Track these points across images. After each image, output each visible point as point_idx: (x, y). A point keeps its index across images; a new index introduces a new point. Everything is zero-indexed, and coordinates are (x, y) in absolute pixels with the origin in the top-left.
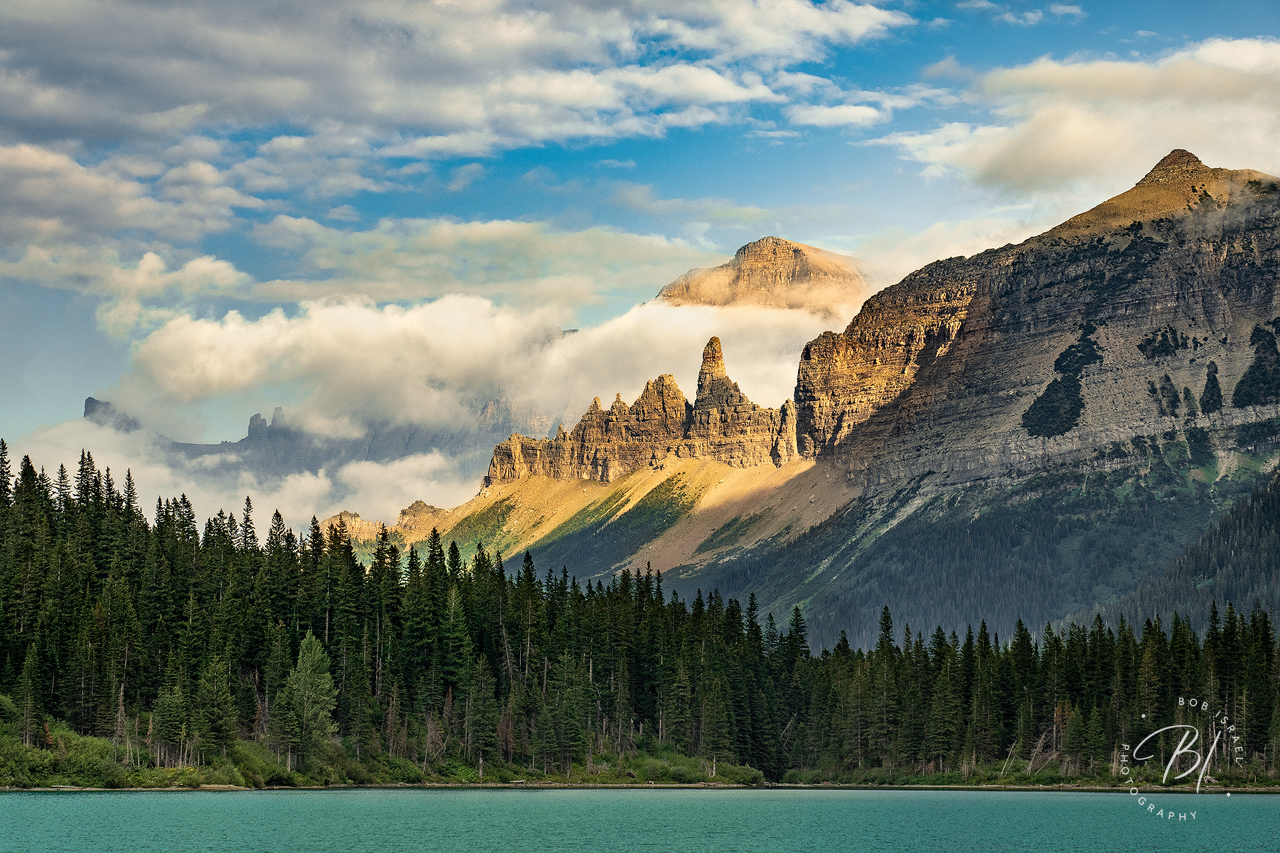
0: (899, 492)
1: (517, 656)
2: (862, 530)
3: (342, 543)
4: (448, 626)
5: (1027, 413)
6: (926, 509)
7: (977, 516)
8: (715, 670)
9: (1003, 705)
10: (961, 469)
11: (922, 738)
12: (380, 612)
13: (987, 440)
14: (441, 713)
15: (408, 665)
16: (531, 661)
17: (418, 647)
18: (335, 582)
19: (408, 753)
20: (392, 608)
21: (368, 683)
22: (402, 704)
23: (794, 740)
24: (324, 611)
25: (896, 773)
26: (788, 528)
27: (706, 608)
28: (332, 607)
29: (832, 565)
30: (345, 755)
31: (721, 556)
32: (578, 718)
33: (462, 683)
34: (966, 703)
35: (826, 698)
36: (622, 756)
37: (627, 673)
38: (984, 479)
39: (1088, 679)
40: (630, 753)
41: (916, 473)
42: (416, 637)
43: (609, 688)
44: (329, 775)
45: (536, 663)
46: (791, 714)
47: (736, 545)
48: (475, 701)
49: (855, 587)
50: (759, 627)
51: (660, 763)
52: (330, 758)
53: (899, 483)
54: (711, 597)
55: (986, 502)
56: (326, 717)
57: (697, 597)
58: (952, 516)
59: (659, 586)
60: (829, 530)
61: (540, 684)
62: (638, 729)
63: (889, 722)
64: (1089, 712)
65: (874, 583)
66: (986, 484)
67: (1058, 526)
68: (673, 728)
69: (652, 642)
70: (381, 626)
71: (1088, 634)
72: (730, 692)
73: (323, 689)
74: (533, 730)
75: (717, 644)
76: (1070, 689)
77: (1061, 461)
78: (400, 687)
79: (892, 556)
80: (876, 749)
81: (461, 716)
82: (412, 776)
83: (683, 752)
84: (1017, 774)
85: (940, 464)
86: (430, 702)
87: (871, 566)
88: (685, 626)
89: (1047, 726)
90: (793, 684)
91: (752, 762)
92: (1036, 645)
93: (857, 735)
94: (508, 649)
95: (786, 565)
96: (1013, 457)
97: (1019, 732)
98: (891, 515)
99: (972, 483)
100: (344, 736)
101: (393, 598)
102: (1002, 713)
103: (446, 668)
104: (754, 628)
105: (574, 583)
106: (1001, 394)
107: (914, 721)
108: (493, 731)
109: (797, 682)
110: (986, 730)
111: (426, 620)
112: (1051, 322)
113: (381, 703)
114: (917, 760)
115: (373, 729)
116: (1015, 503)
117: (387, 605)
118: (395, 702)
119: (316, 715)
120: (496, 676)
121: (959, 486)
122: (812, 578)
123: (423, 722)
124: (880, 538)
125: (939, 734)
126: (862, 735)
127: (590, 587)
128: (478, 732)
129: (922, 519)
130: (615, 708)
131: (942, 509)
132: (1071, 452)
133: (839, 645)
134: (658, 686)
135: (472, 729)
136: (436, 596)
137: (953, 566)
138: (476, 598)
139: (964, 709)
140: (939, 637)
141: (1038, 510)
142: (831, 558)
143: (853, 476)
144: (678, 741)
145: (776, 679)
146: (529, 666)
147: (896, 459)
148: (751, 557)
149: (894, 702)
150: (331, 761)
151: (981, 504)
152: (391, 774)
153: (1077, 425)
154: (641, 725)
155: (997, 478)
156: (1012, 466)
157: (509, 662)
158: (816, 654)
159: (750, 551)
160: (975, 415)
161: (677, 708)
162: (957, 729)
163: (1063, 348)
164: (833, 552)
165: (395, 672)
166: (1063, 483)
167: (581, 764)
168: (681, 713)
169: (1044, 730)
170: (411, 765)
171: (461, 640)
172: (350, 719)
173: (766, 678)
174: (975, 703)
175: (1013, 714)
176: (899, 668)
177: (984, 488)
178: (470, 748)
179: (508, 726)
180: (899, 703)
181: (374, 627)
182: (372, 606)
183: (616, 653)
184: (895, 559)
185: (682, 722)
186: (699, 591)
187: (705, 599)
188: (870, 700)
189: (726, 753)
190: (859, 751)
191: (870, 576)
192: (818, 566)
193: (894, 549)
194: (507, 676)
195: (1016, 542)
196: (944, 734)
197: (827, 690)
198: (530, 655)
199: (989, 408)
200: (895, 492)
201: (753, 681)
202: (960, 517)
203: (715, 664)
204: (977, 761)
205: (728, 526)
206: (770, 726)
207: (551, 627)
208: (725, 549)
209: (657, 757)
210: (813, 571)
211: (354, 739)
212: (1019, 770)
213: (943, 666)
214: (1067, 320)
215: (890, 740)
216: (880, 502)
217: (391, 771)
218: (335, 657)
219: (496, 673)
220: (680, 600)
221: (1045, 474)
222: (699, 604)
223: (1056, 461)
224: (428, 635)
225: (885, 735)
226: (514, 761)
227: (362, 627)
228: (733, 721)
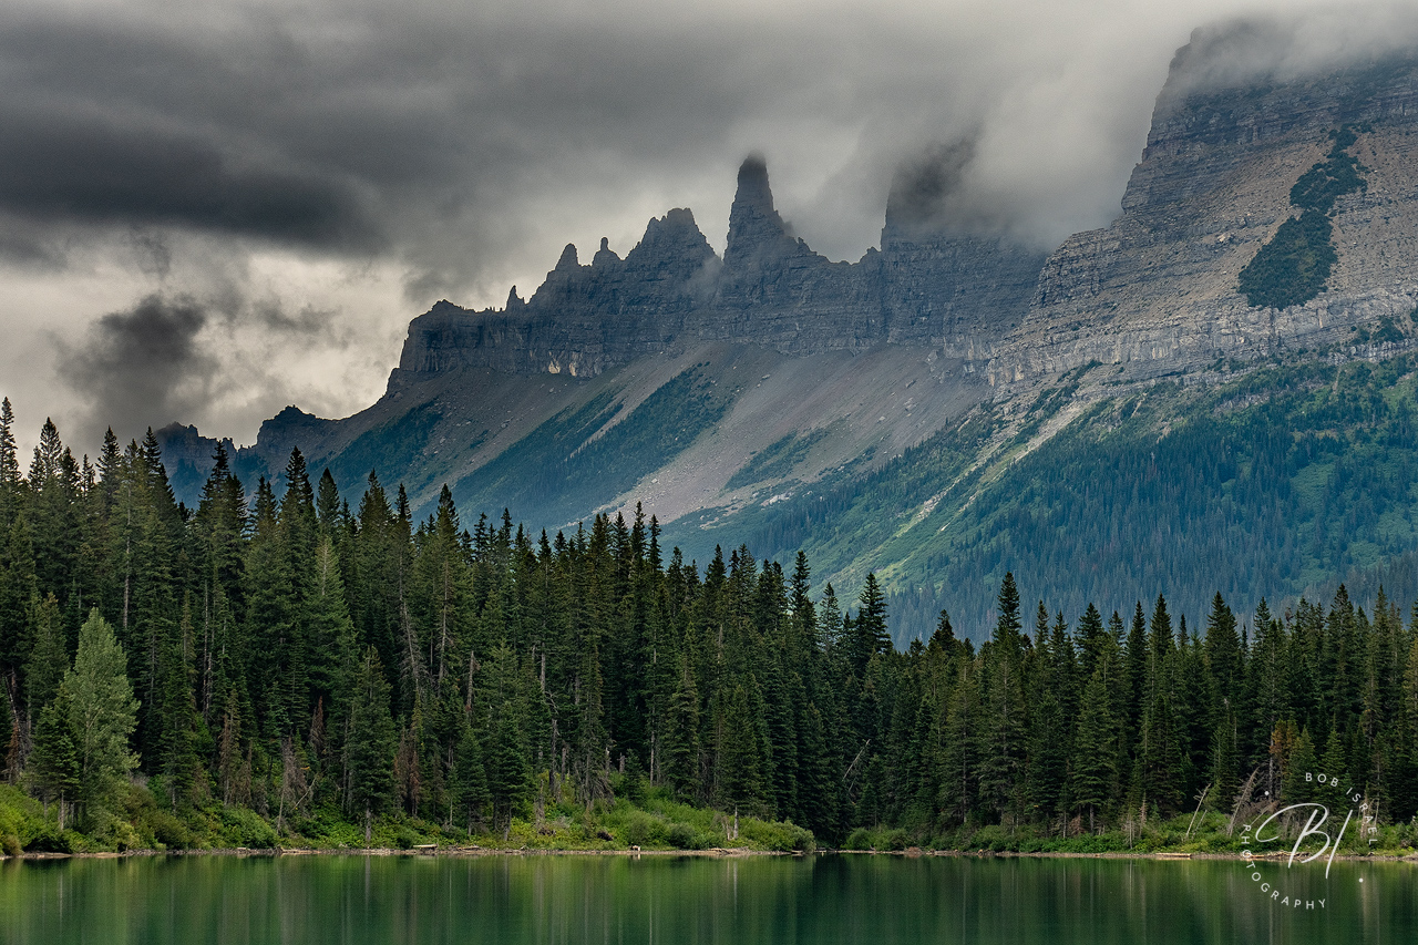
0: (1046, 394)
1: (425, 650)
2: (985, 454)
3: (153, 472)
4: (316, 602)
5: (1248, 271)
6: (1086, 421)
7: (1166, 431)
8: (739, 672)
9: (1190, 727)
10: (1143, 359)
11: (1062, 780)
12: (211, 580)
13: (1182, 313)
14: (305, 738)
15: (252, 663)
16: (448, 657)
17: (270, 635)
18: (137, 531)
19: (253, 801)
20: (226, 573)
21: (190, 692)
22: (243, 725)
23: (865, 782)
24: (122, 579)
25: (1022, 835)
26: (870, 451)
27: (728, 575)
28: (134, 572)
29: (938, 510)
30: (154, 805)
31: (764, 495)
32: (521, 746)
33: (339, 692)
34: (1132, 723)
35: (914, 717)
36: (591, 806)
37: (599, 678)
38: (1179, 374)
39: (1326, 688)
40: (603, 801)
41: (1071, 364)
42: (266, 620)
43: (572, 700)
44: (125, 836)
45: (456, 661)
46: (860, 741)
47: (789, 478)
48: (359, 719)
49: (974, 543)
50: (811, 605)
51: (649, 819)
52: (130, 810)
53: (1044, 381)
54: (735, 558)
55: (1184, 411)
56: (121, 744)
57: (714, 557)
58: (1126, 432)
59: (654, 540)
60: (935, 453)
61: (463, 693)
62: (616, 764)
63: (1012, 754)
64: (1326, 739)
65: (1005, 537)
66: (1182, 382)
67: (1295, 448)
68: (672, 763)
69: (640, 628)
70: (211, 602)
71: (1326, 615)
72: (763, 705)
73: (115, 702)
74: (451, 767)
75: (744, 632)
76: (1295, 703)
77: (1298, 346)
78: (241, 698)
79: (1032, 494)
80: (991, 796)
81: (338, 744)
82: (260, 837)
83: (688, 801)
84: (1212, 836)
85: (1110, 351)
86: (288, 721)
87: (1000, 511)
88: (694, 604)
89: (1259, 760)
90: (864, 695)
91: (799, 816)
92: (1244, 633)
93: (961, 774)
94: (412, 639)
95: (867, 509)
96: (1224, 340)
97: (1213, 769)
98: (1031, 431)
99: (1160, 381)
100: (152, 774)
101: (230, 559)
102: (1189, 739)
103: (314, 668)
104: (804, 607)
105: (520, 535)
106: (1206, 240)
107: (1049, 752)
108: (388, 767)
109: (870, 691)
110: (1163, 766)
111: (281, 592)
112: (1285, 127)
113: (211, 723)
114: (1054, 814)
115: (198, 764)
116: (1228, 413)
117: (221, 570)
118: (231, 721)
119: (104, 742)
120: (392, 681)
121: (1139, 385)
122: (906, 528)
123: (276, 753)
124: (1015, 466)
125: (1090, 773)
126: (968, 774)
127: (544, 541)
128: (363, 768)
129: (1080, 436)
130: (581, 732)
131: (1112, 420)
132: (1314, 332)
133: (937, 634)
134: (650, 696)
135: (353, 764)
136: (299, 555)
137: (1128, 511)
138: (364, 560)
139: (1128, 733)
140: (1091, 623)
141: (1262, 423)
142: (937, 498)
143: (972, 369)
144: (679, 784)
145: (839, 686)
146: (445, 665)
147: (1041, 343)
148: (812, 497)
149: (1020, 723)
150: (131, 813)
151: (1173, 413)
152: (224, 834)
153: (1325, 289)
154: (622, 758)
155: (1198, 373)
156: (1222, 353)
157: (413, 662)
158: (901, 647)
159: (811, 487)
160: (1164, 273)
161: (678, 732)
162: (1118, 765)
163: (1303, 168)
164: (940, 487)
165: (232, 675)
166: (1302, 380)
167: (526, 819)
168: (685, 739)
169: (1255, 766)
170: (258, 821)
171: (336, 625)
172: (161, 747)
173: (822, 685)
174: (1146, 723)
175: (1208, 741)
176: (1028, 669)
177: (1178, 389)
178: (350, 793)
179: (411, 760)
180: (1027, 724)
181: (201, 604)
182: (197, 571)
183: (581, 646)
184: (1037, 499)
185: (686, 753)
186: (718, 549)
187: (727, 561)
188: (982, 720)
189: (755, 802)
190: (963, 799)
191: (998, 526)
192: (918, 511)
193: (1036, 483)
194: (411, 682)
195: (1228, 473)
196: (1097, 773)
197: (914, 705)
198: (446, 649)
199: (1186, 262)
200: (1038, 394)
201: (801, 690)
202: (1141, 433)
203: (739, 663)
204: (1149, 814)
205: (776, 447)
206: (826, 761)
207: (482, 604)
208: (769, 483)
209: (646, 809)
210: (909, 518)
211: (165, 780)
212: (1213, 830)
213: (1097, 666)
214: (1310, 124)
215: (1013, 782)
216: (1014, 411)
217: (225, 830)
218: (140, 650)
219: (392, 675)
220: (686, 562)
221: (1273, 366)
222: (718, 567)
223: (1292, 346)
224: (286, 617)
225: (1004, 774)
226: (421, 814)
227: (181, 603)
228: (768, 752)
